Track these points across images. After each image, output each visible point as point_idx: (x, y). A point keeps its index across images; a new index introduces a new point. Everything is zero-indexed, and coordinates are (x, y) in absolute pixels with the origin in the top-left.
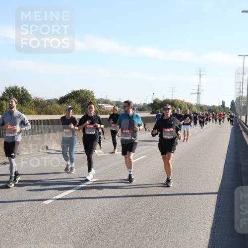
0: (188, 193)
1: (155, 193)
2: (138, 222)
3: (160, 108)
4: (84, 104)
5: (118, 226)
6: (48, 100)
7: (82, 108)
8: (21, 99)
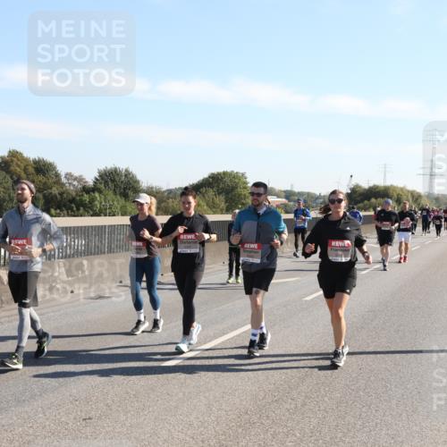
0: (414, 349)
1: (357, 350)
2: (326, 399)
3: (362, 201)
4: (230, 196)
5: (292, 406)
6: (168, 190)
7: (226, 202)
8: (125, 189)
